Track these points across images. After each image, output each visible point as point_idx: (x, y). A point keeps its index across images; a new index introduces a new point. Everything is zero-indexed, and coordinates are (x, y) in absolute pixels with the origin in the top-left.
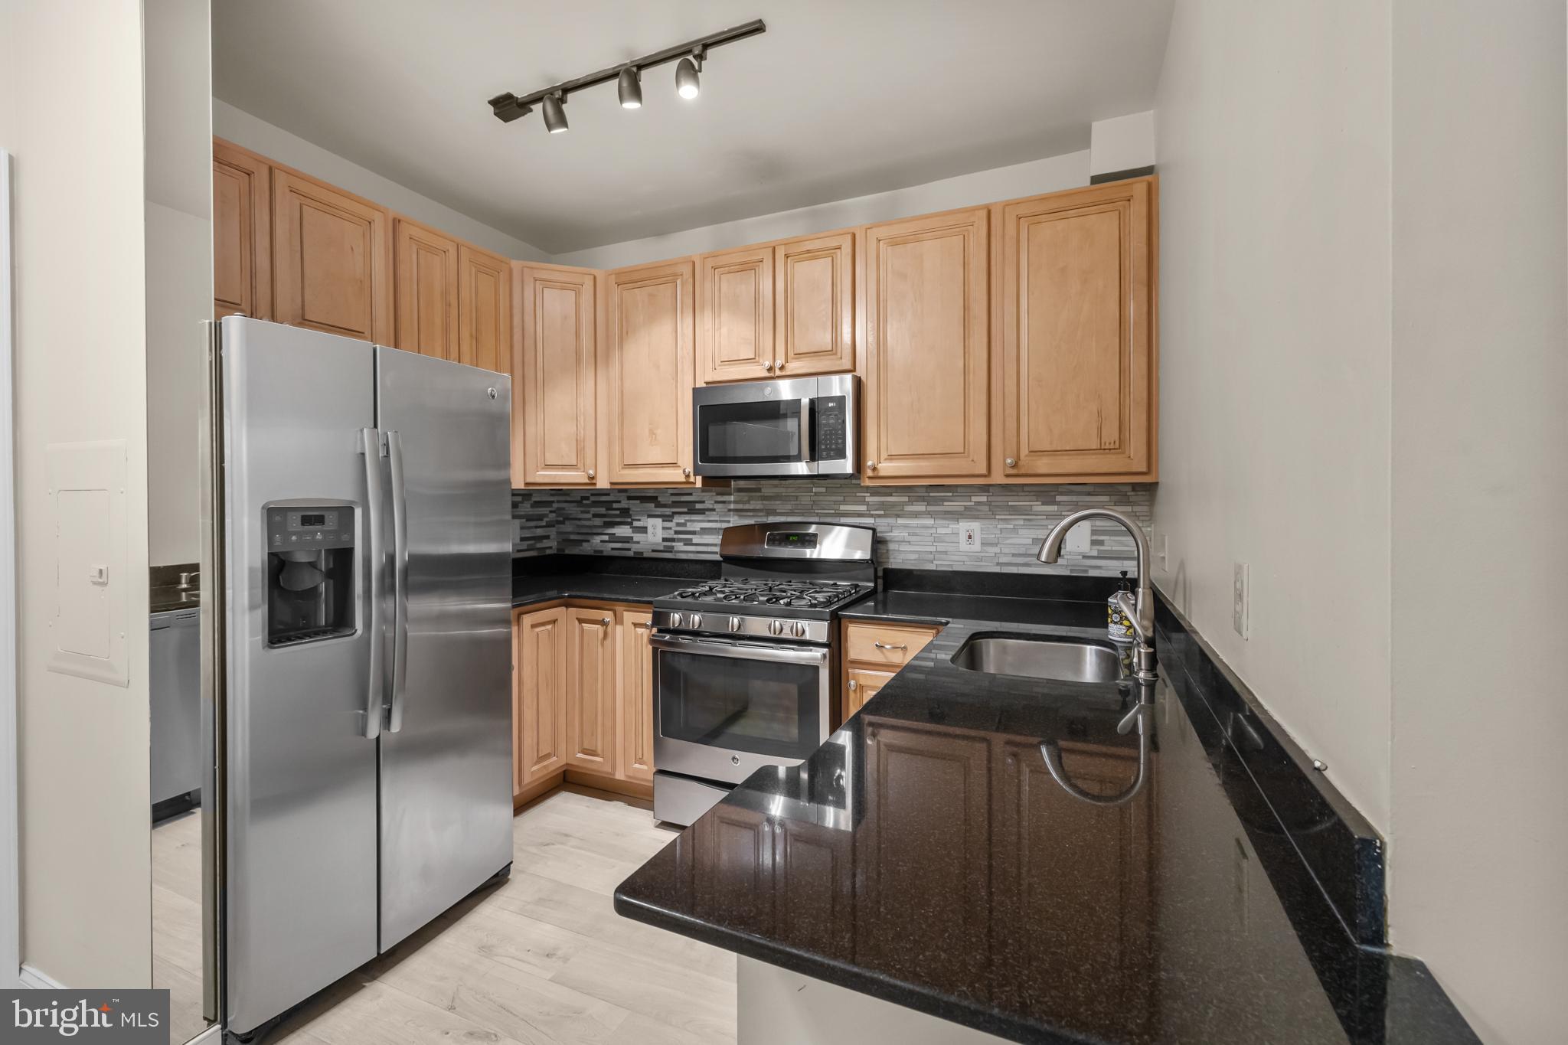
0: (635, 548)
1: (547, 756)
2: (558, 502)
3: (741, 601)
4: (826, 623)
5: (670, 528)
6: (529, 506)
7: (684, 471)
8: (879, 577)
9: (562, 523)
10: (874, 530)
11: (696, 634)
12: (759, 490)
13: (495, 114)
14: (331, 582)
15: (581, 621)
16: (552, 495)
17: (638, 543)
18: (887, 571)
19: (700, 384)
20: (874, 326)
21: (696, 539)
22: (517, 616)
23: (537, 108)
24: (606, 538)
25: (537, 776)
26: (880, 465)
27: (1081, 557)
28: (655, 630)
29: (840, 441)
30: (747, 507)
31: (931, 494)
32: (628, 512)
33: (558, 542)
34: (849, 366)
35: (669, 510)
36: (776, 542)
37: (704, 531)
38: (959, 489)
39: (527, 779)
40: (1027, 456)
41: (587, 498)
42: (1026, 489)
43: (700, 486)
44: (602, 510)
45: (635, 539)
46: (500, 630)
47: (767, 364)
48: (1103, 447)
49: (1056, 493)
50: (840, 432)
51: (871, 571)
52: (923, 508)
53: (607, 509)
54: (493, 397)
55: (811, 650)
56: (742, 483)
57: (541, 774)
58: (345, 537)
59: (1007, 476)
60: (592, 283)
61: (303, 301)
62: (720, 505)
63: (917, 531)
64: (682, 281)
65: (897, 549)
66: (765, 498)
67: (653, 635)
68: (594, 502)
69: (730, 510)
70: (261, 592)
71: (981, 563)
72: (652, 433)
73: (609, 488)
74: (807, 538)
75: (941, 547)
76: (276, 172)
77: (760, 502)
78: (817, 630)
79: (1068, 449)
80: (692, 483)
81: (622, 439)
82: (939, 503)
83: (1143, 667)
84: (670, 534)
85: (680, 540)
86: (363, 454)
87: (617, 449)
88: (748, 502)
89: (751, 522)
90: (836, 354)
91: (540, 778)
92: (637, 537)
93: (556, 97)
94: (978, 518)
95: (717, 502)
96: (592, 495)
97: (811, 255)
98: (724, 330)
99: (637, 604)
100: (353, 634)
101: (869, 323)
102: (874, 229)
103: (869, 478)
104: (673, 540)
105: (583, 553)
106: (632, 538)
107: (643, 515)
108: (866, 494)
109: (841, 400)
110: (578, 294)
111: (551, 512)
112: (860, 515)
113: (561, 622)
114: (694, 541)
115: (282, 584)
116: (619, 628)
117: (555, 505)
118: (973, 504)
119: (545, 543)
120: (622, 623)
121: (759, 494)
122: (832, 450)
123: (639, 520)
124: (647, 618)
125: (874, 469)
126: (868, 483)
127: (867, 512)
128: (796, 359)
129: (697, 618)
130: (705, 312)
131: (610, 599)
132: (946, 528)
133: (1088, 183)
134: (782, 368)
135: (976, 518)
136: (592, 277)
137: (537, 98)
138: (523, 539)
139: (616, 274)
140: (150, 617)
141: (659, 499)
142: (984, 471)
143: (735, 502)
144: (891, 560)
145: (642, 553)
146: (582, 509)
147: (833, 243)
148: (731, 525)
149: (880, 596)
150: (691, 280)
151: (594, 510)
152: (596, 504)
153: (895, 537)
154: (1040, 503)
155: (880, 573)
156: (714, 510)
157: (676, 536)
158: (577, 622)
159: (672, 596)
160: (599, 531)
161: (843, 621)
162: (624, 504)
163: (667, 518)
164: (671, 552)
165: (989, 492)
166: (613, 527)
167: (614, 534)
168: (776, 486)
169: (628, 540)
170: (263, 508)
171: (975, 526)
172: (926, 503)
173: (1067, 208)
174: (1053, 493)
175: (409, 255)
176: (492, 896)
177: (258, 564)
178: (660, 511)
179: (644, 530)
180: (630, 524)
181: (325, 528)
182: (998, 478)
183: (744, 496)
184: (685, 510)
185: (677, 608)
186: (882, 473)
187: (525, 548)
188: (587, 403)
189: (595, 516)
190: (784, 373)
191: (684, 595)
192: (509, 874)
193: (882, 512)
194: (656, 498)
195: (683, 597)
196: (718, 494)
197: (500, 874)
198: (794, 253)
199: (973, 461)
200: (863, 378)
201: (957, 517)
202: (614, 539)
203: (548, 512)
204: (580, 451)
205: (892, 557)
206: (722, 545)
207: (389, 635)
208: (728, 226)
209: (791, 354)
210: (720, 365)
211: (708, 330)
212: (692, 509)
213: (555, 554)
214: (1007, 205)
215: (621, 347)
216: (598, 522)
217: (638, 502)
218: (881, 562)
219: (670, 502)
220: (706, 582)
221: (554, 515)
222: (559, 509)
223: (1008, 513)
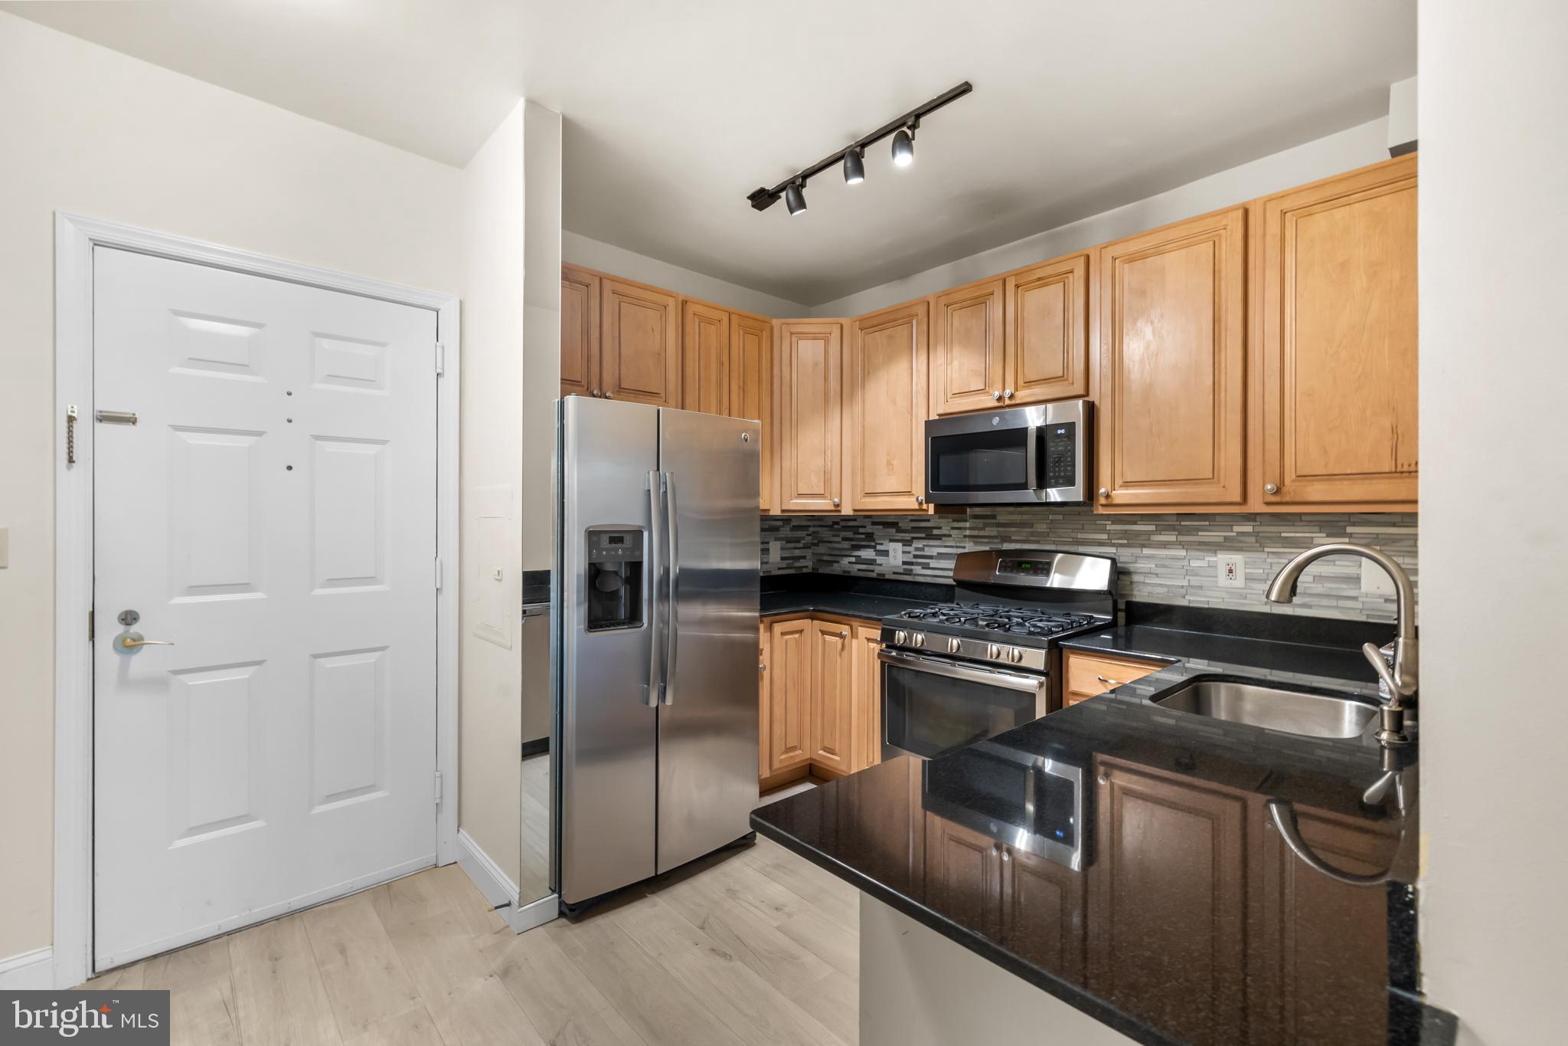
0: (878, 569)
1: (793, 749)
2: (814, 526)
3: (962, 625)
4: (1044, 652)
5: (909, 553)
6: (788, 529)
7: (917, 499)
8: (1120, 610)
9: (816, 545)
10: (1114, 561)
11: (919, 652)
12: (994, 517)
13: (753, 206)
14: (628, 587)
15: (823, 633)
16: (808, 520)
17: (881, 565)
18: (1129, 604)
19: (933, 417)
20: (1108, 348)
21: (933, 563)
22: (769, 624)
23: (783, 194)
24: (853, 559)
25: (784, 764)
26: (1114, 492)
27: (1383, 600)
28: (884, 645)
29: (1069, 468)
30: (982, 533)
31: (1182, 523)
32: (872, 537)
33: (813, 562)
34: (1081, 391)
35: (907, 535)
36: (1009, 569)
37: (941, 556)
38: (1217, 518)
39: (776, 765)
40: (1293, 481)
41: (837, 523)
42: (1304, 518)
43: (933, 513)
44: (850, 534)
45: (878, 562)
46: (749, 635)
47: (997, 394)
48: (1399, 469)
49: (1347, 523)
50: (1069, 459)
51: (1109, 604)
52: (1173, 538)
53: (855, 534)
54: (746, 440)
55: (1027, 677)
56: (978, 511)
57: (788, 763)
58: (637, 553)
59: (1268, 504)
60: (839, 331)
61: (620, 375)
62: (956, 531)
63: (1167, 563)
64: (917, 321)
65: (1142, 580)
66: (999, 525)
67: (881, 650)
68: (843, 527)
69: (965, 536)
70: (584, 594)
71: (1244, 601)
72: (889, 464)
73: (852, 514)
74: (1040, 566)
75: (1195, 580)
76: (604, 281)
77: (996, 529)
78: (1036, 658)
79: (1349, 472)
80: (925, 510)
81: (863, 470)
82: (1193, 533)
83: (1386, 727)
84: (909, 558)
85: (918, 564)
86: (649, 491)
87: (859, 479)
88: (983, 529)
89: (987, 548)
90: (1067, 380)
91: (787, 766)
92: (880, 560)
93: (796, 185)
94: (1242, 551)
95: (953, 528)
96: (842, 520)
97: (1043, 282)
98: (956, 364)
99: (868, 621)
100: (641, 626)
101: (1102, 345)
102: (1109, 248)
103: (1103, 505)
104: (912, 564)
105: (834, 573)
106: (875, 560)
107: (884, 539)
108: (1106, 522)
109: (1070, 427)
110: (827, 341)
111: (808, 535)
112: (1101, 544)
113: (807, 634)
114: (931, 566)
115: (597, 586)
116: (854, 641)
117: (811, 529)
118: (1235, 534)
119: (802, 563)
120: (857, 638)
121: (994, 521)
122: (1061, 477)
123: (882, 544)
124: (877, 634)
125: (1108, 496)
126: (1101, 511)
127: (1109, 541)
128: (1026, 387)
129: (920, 637)
130: (938, 347)
131: (847, 615)
132: (1200, 561)
133: (1388, 156)
134: (1012, 397)
135: (1240, 550)
136: (839, 325)
137: (782, 188)
138: (783, 559)
139: (859, 320)
140: (523, 607)
141: (900, 525)
142: (1237, 498)
143: (970, 529)
144: (1135, 593)
145: (884, 575)
146: (832, 533)
147: (1065, 267)
148: (966, 551)
149: (1121, 630)
150: (926, 319)
151: (843, 534)
152: (846, 528)
153: (1140, 568)
154: (1324, 535)
155: (1122, 605)
156: (950, 536)
157: (914, 560)
158: (820, 634)
159: (899, 615)
160: (847, 553)
161: (1064, 650)
162: (869, 529)
163: (907, 543)
164: (910, 575)
165: (1256, 521)
166: (859, 550)
167: (860, 556)
168: (1011, 513)
169: (872, 562)
170: (586, 531)
171: (1237, 559)
172: (1176, 533)
173: (1348, 194)
174: (1344, 524)
175: (692, 326)
176: (741, 853)
177: (582, 572)
178: (900, 536)
179: (886, 553)
180: (874, 547)
181: (624, 546)
182: (1255, 505)
183: (979, 522)
184: (923, 535)
185: (903, 626)
186: (1117, 501)
187: (785, 566)
188: (833, 439)
189: (844, 539)
190: (1013, 402)
191: (912, 615)
192: (755, 839)
193: (1126, 542)
194: (897, 523)
195: (910, 617)
196: (954, 521)
197: (748, 837)
198: (1025, 281)
199: (1224, 487)
200: (1097, 403)
201: (1215, 548)
202: (860, 560)
203: (804, 535)
204: (827, 481)
205: (1136, 589)
206: (955, 570)
207: (666, 632)
208: (965, 261)
209: (1020, 382)
210: (951, 398)
211: (941, 365)
212: (929, 535)
213: (810, 573)
214: (1269, 201)
215: (863, 387)
216: (846, 545)
217: (881, 527)
218: (1126, 595)
219: (910, 528)
220: (936, 605)
221: (810, 537)
222: (814, 532)
223: (1280, 545)
